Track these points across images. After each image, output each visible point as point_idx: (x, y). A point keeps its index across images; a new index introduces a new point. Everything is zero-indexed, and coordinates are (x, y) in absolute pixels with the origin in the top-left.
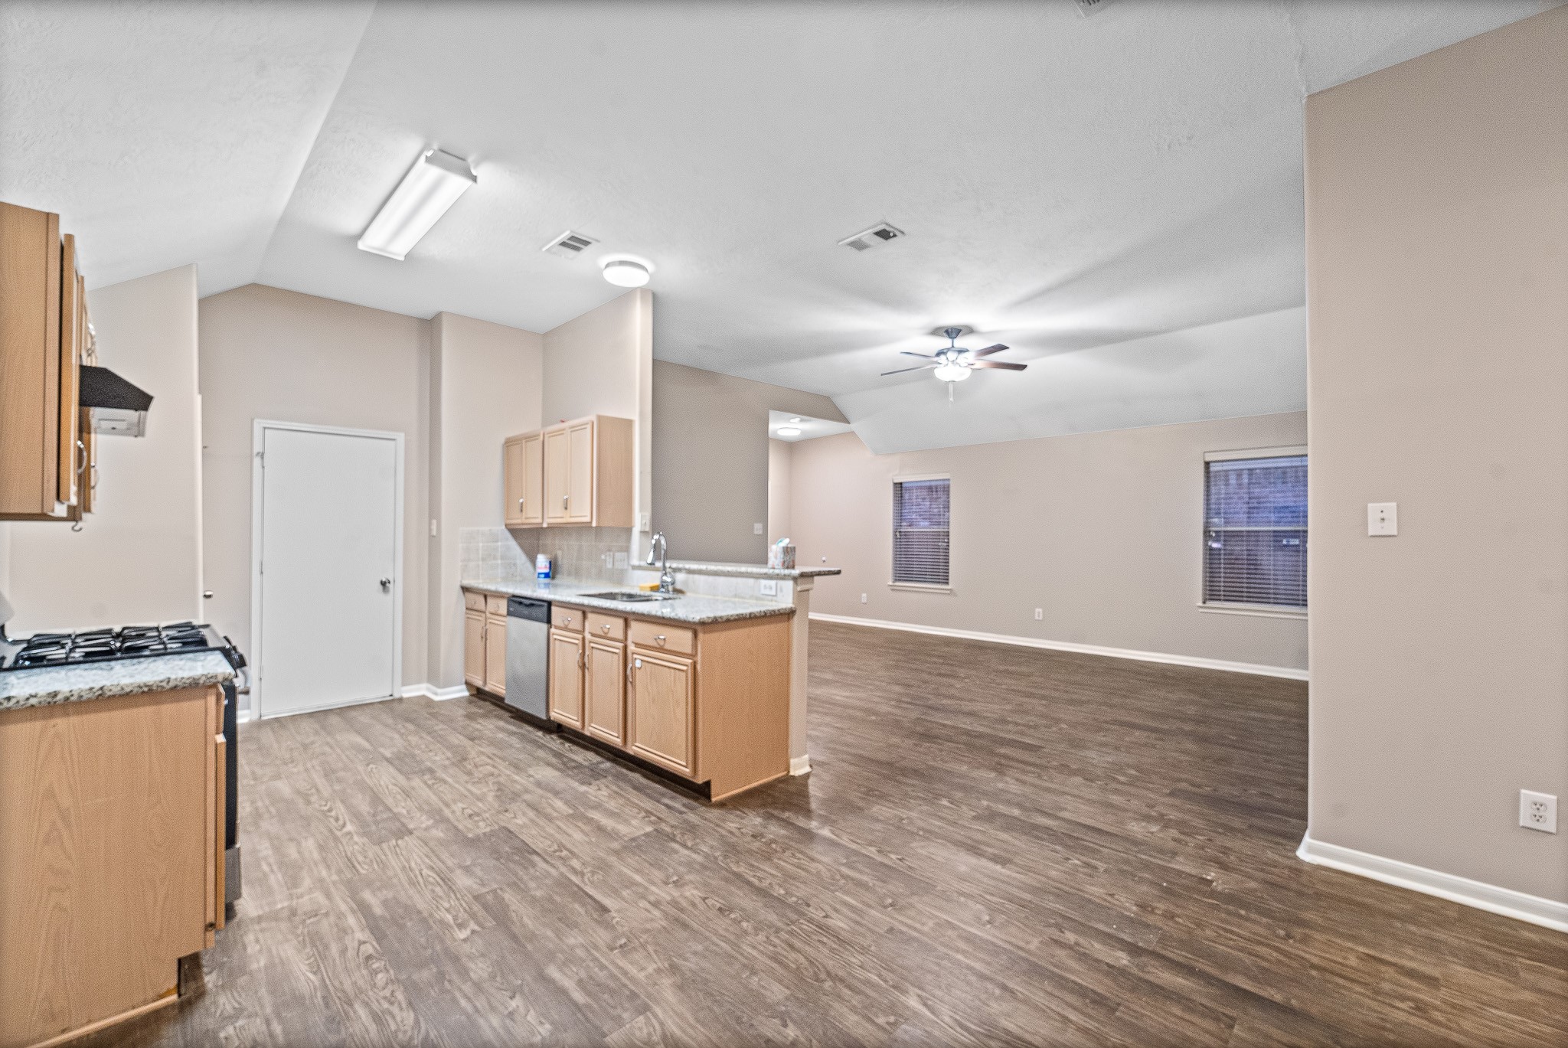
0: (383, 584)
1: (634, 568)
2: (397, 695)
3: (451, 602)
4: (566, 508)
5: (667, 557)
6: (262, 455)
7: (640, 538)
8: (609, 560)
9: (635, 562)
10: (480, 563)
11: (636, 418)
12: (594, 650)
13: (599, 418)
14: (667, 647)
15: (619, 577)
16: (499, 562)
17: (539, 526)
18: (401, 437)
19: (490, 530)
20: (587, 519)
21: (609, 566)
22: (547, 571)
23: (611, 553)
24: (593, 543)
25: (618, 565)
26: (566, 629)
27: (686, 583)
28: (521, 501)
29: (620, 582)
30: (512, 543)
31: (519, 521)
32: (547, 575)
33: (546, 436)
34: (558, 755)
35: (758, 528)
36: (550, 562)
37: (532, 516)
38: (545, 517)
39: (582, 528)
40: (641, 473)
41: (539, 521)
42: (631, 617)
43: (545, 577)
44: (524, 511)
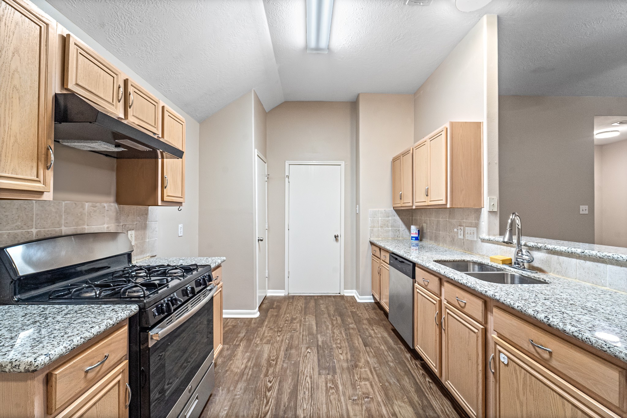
0: (335, 237)
1: (483, 240)
2: (342, 294)
3: (365, 250)
4: (427, 195)
5: (521, 233)
6: (288, 177)
7: (489, 216)
8: (461, 233)
9: (485, 236)
10: (380, 229)
11: (484, 120)
12: (449, 316)
13: (452, 124)
14: (554, 363)
15: (469, 247)
16: (390, 228)
17: (411, 208)
18: (343, 163)
19: (385, 210)
20: (443, 202)
21: (461, 237)
22: (417, 236)
23: (462, 228)
24: (448, 220)
25: (468, 237)
26: (425, 287)
27: (548, 262)
28: (401, 193)
29: (470, 249)
30: (397, 218)
31: (399, 205)
32: (417, 239)
33: (414, 149)
34: (419, 391)
35: (584, 209)
36: (419, 231)
37: (407, 202)
38: (414, 201)
39: (440, 209)
40: (489, 164)
41: (410, 204)
42: (491, 304)
43: (416, 240)
44: (402, 199)
